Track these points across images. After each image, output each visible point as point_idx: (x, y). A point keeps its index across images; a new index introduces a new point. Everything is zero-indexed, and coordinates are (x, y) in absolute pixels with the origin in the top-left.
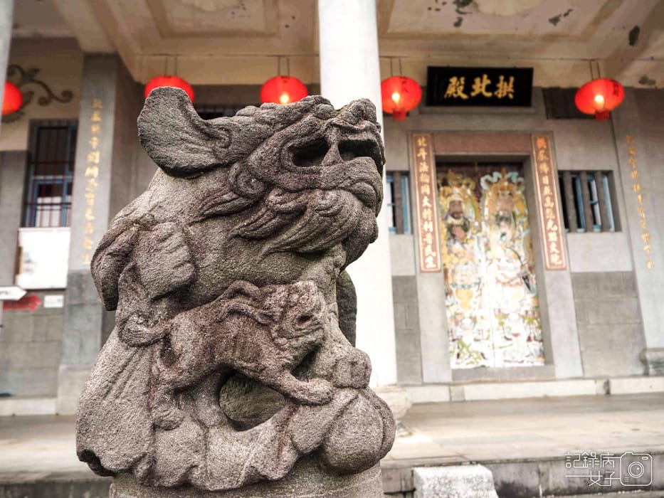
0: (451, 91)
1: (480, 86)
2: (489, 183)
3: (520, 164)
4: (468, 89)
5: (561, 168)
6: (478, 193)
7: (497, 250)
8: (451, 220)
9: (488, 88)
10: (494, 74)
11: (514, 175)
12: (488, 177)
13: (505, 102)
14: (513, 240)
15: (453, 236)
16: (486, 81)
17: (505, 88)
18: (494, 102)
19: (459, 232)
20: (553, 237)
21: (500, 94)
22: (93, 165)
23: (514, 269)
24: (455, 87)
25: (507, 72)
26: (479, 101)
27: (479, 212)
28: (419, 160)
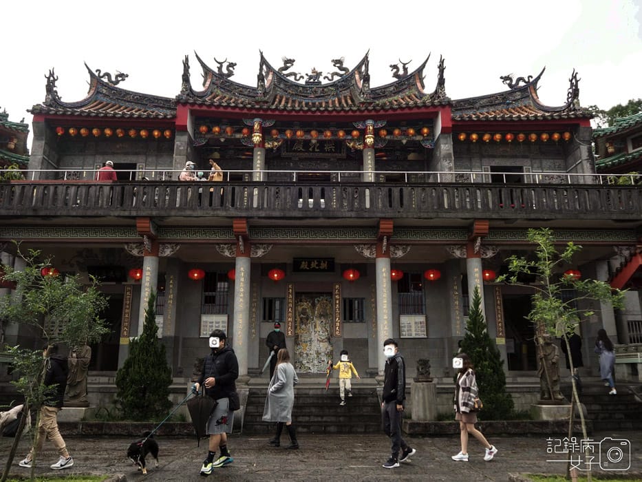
0: (302, 267)
1: (314, 265)
2: (318, 301)
3: (331, 294)
4: (309, 265)
5: (345, 297)
6: (314, 305)
7: (319, 328)
8: (302, 316)
9: (317, 265)
10: (319, 260)
11: (329, 297)
12: (318, 299)
13: (324, 270)
14: (325, 324)
15: (302, 322)
16: (316, 263)
17: (324, 265)
18: (320, 270)
19: (305, 321)
20: (338, 324)
21: (322, 268)
22: (170, 299)
23: (324, 335)
24: (304, 265)
25: (325, 259)
26: (314, 270)
27: (313, 313)
28: (289, 293)
